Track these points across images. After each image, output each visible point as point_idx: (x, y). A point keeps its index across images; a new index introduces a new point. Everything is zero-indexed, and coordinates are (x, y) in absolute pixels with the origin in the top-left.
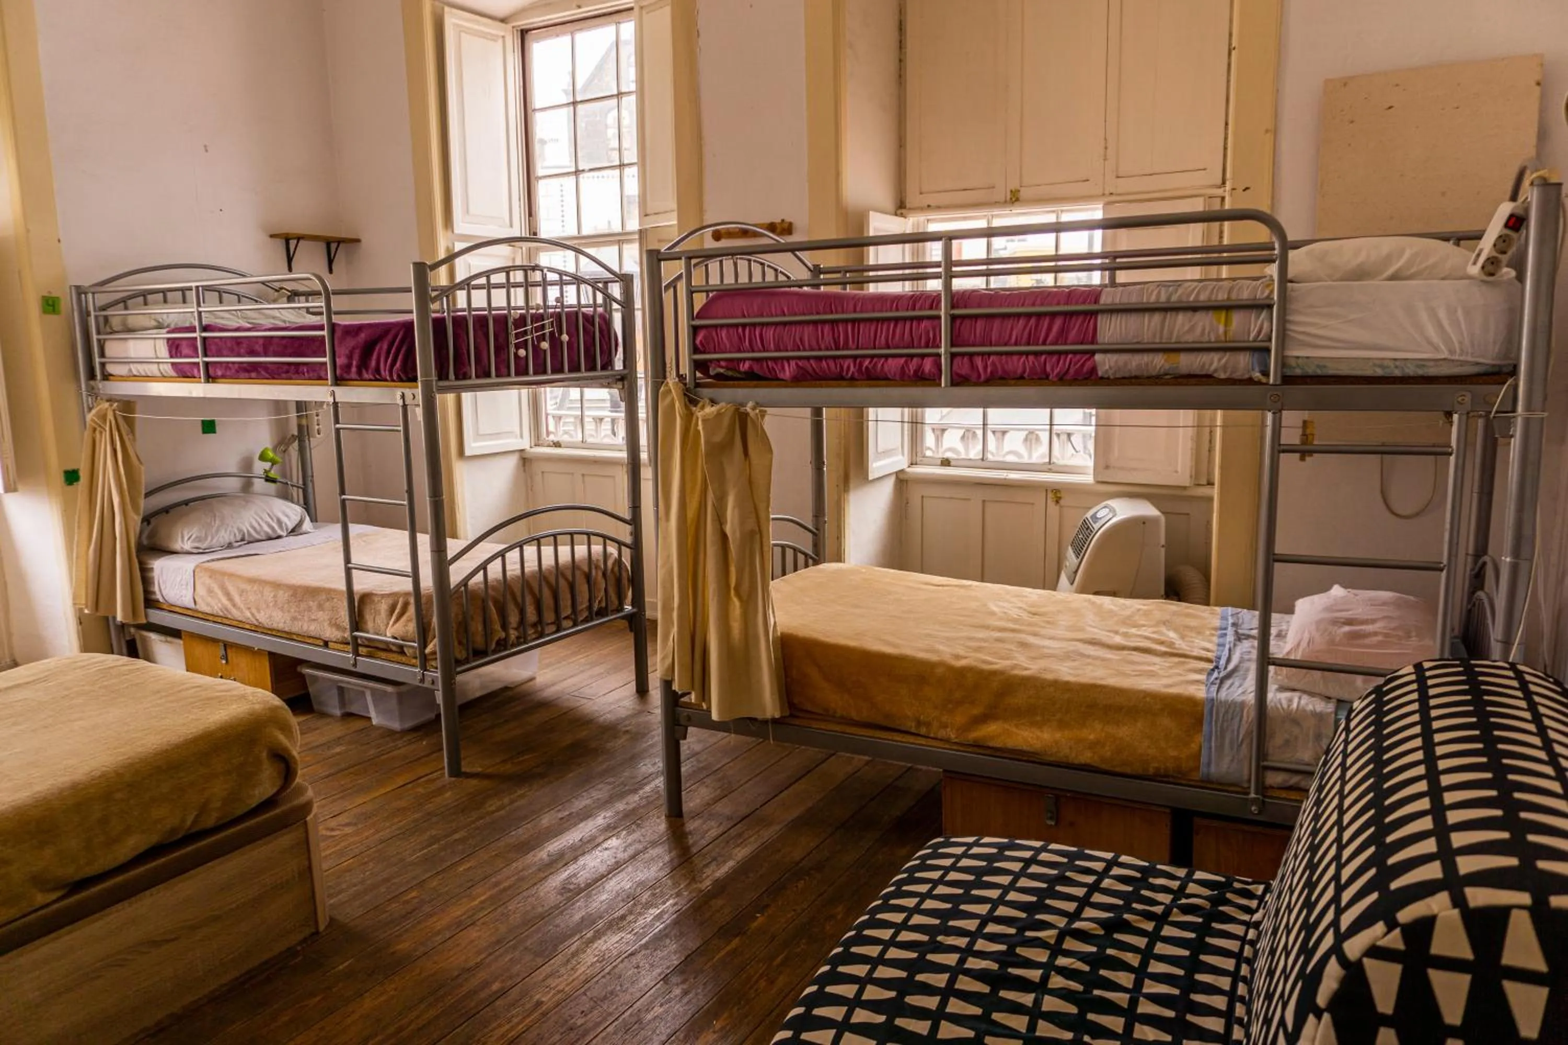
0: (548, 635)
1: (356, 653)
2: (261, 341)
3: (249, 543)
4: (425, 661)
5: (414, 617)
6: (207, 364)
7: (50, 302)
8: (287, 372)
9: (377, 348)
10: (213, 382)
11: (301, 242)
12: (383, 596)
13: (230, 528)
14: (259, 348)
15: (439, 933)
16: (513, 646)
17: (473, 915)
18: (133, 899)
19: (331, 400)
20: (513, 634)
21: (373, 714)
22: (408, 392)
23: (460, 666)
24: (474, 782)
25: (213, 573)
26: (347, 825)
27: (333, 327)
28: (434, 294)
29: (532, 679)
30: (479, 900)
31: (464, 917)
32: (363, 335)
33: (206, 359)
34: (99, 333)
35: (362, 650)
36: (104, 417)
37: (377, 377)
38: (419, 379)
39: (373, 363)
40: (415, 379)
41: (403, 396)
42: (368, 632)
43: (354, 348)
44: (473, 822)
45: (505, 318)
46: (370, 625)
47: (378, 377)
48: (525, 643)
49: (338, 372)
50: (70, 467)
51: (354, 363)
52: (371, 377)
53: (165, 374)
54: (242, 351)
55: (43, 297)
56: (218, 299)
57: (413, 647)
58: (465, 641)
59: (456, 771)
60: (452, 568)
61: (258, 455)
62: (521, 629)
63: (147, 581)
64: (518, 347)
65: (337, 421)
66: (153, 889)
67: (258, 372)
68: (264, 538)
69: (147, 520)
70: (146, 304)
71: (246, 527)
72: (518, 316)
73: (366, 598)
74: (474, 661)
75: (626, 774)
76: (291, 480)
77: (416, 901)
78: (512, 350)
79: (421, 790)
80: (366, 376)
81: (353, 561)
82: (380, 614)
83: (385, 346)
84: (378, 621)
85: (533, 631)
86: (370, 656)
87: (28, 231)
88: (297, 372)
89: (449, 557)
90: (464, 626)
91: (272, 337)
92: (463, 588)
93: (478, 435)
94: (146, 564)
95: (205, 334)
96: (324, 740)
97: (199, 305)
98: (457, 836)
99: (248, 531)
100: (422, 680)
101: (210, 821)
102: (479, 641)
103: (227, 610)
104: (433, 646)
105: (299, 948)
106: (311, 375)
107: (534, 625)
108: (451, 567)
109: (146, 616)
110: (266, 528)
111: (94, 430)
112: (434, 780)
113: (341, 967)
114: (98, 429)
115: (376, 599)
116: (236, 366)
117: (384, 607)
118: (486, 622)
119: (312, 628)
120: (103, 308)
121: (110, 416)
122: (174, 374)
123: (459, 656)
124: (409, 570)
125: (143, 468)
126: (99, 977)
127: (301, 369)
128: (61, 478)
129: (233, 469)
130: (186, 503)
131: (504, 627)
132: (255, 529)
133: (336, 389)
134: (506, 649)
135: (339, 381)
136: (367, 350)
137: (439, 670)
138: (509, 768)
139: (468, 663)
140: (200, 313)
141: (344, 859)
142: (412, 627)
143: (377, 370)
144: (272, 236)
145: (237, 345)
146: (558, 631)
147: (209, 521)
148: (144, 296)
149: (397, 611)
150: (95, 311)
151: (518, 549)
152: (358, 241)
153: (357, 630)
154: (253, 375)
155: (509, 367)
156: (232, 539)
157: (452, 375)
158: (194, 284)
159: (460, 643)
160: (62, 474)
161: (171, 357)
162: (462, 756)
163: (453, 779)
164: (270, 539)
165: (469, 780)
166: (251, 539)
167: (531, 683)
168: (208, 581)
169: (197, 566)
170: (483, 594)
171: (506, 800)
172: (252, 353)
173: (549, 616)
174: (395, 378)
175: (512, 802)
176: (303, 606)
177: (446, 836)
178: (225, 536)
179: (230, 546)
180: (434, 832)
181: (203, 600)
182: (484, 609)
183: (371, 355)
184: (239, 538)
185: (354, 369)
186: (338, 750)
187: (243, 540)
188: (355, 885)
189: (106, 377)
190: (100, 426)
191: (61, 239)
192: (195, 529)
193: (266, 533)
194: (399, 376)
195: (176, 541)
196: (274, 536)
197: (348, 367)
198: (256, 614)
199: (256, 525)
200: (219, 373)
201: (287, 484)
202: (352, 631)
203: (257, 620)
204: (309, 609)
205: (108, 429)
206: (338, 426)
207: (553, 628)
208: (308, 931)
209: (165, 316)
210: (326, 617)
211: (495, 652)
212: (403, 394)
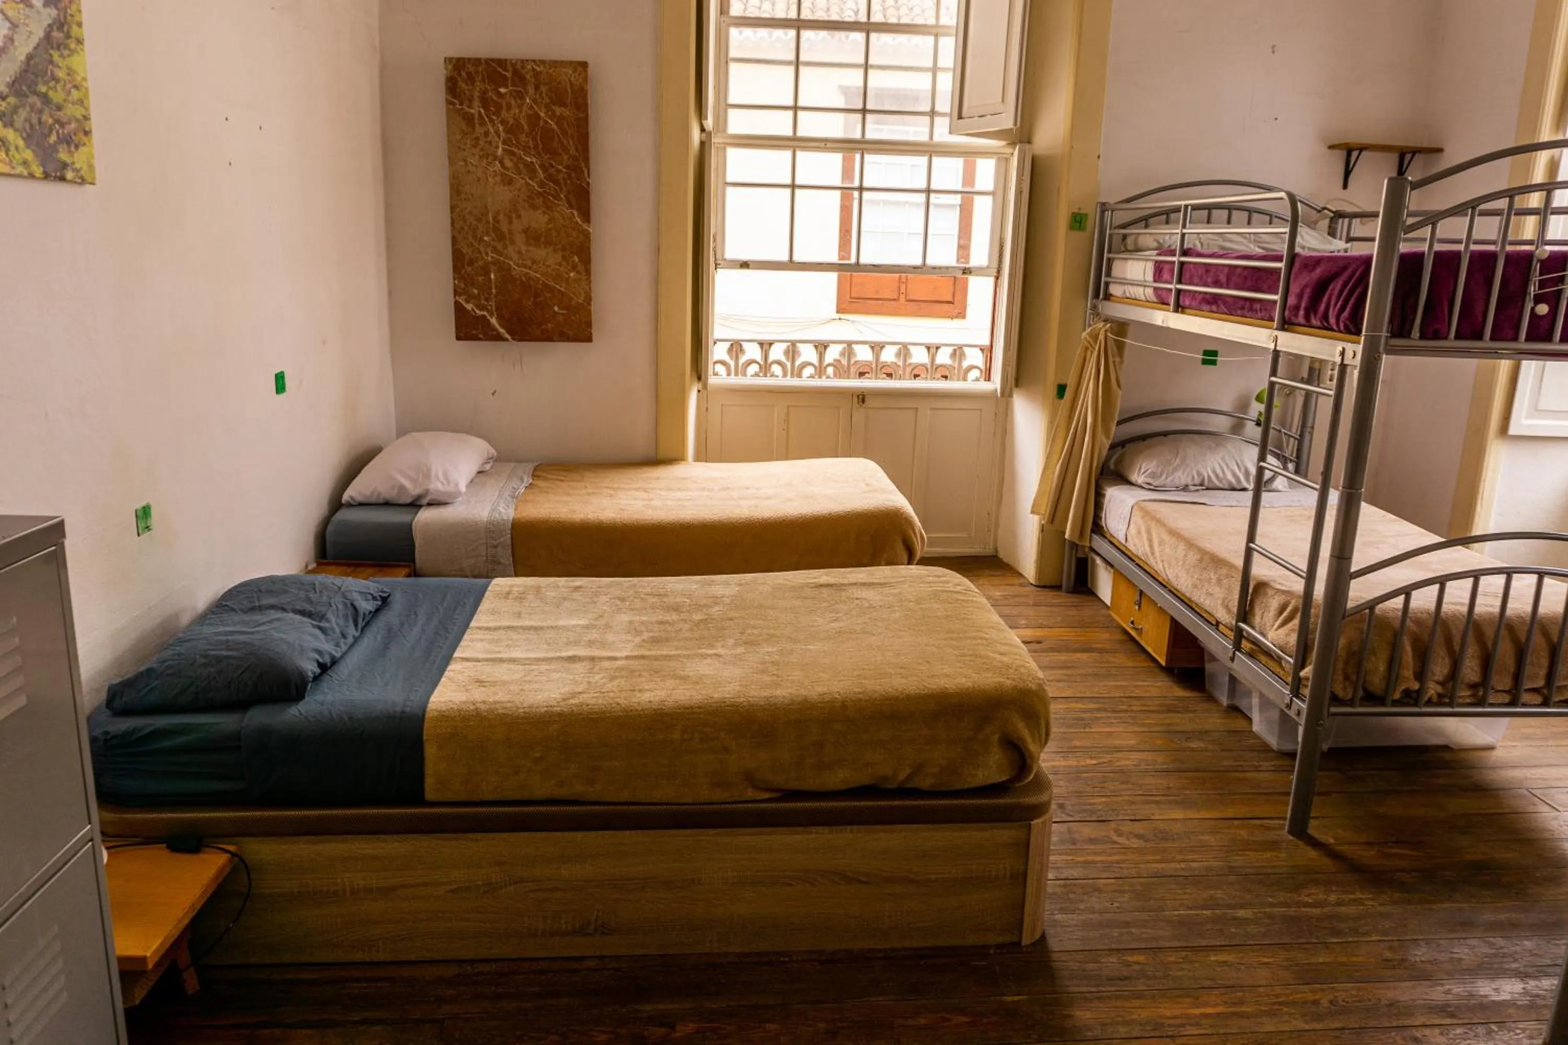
0: (1491, 705)
1: (1237, 647)
2: (1226, 270)
3: (1207, 489)
4: (1296, 687)
5: (1297, 627)
6: (1179, 292)
7: (1078, 219)
8: (1243, 308)
9: (1331, 287)
10: (1183, 312)
11: (1364, 153)
12: (1278, 591)
13: (1188, 470)
14: (1223, 279)
15: (1128, 1023)
16: (1429, 703)
17: (1183, 1026)
18: (834, 828)
19: (1272, 346)
20: (1433, 689)
21: (1256, 716)
22: (1350, 348)
23: (1335, 706)
24: (1313, 853)
25: (1146, 514)
26: (1138, 837)
27: (1293, 257)
28: (1410, 221)
29: (1491, 748)
30: (1202, 1010)
31: (1167, 1022)
32: (1318, 271)
33: (1179, 286)
34: (1110, 251)
35: (1245, 644)
36: (1095, 337)
37: (1326, 326)
38: (1364, 333)
39: (1323, 307)
40: (1358, 332)
41: (1343, 353)
42: (1253, 628)
43: (1306, 286)
44: (1272, 905)
45: (1528, 257)
46: (1257, 620)
47: (1326, 324)
48: (1450, 705)
49: (1287, 313)
50: (1063, 382)
51: (1303, 305)
52: (1319, 324)
53: (1148, 299)
54: (1209, 280)
55: (1073, 213)
56: (1246, 220)
57: (1289, 662)
58: (1354, 678)
59: (1299, 828)
60: (1354, 584)
61: (1255, 396)
62: (1451, 684)
63: (1099, 506)
64: (1538, 300)
65: (1274, 373)
66: (855, 827)
67: (1218, 306)
68: (1226, 487)
69: (1113, 447)
70: (1167, 222)
71: (1207, 472)
72: (1546, 256)
73: (1262, 586)
74: (1361, 706)
75: (1528, 944)
76: (1290, 431)
77: (1137, 967)
78: (1529, 305)
79: (1244, 833)
80: (1314, 322)
81: (1258, 540)
82: (1269, 611)
83: (1339, 286)
84: (1266, 619)
85: (1468, 693)
86: (1251, 655)
87: (1072, 147)
88: (1251, 310)
89: (1353, 569)
90: (1357, 657)
91: (1236, 267)
92: (1367, 611)
93: (1536, 410)
94: (1102, 489)
95: (1183, 259)
96: (1189, 727)
97: (1184, 226)
98: (1241, 913)
99: (1209, 477)
100: (1289, 706)
101: (926, 783)
102: (1376, 682)
103: (1147, 556)
104: (1307, 672)
105: (992, 951)
106: (1263, 314)
107: (1473, 686)
108: (1353, 581)
109: (1090, 541)
110: (1230, 477)
111: (1087, 348)
112: (1269, 828)
113: (1009, 999)
114: (1090, 348)
115: (1270, 592)
116: (1201, 296)
117: (1274, 603)
118: (1393, 662)
119: (1207, 602)
120: (1124, 226)
121: (1101, 337)
122: (1155, 299)
123: (1340, 694)
124: (1305, 568)
125: (1120, 393)
126: (790, 885)
127: (1254, 306)
128: (1052, 391)
129: (1226, 407)
130: (1165, 434)
131: (1420, 676)
132: (1217, 476)
133: (1280, 334)
134: (1416, 705)
135: (1286, 325)
136: (1320, 288)
137: (1306, 703)
138: (1368, 856)
139: (1352, 705)
140: (1183, 235)
141: (1104, 875)
142: (1293, 639)
143: (1325, 317)
144: (1331, 147)
145: (1210, 275)
146: (1512, 703)
147: (1169, 458)
148: (1167, 214)
149: (1285, 614)
150: (1110, 228)
151: (1471, 580)
152: (1440, 150)
153: (1245, 621)
154: (1214, 308)
155: (1517, 328)
156: (1189, 482)
157: (1416, 333)
158: (1183, 203)
159: (1346, 678)
160: (1056, 387)
161: (1155, 281)
162: (1312, 815)
163: (1291, 837)
164: (1234, 489)
165: (1309, 848)
166: (1211, 486)
167: (1485, 754)
168: (1140, 522)
169: (1137, 503)
170: (1397, 624)
171: (1333, 898)
172: (1217, 284)
173: (1502, 681)
174: (1342, 328)
175: (1339, 904)
176: (1205, 575)
177: (1229, 906)
178: (1182, 477)
179: (1185, 488)
180: (1219, 894)
181: (1133, 540)
182: (1395, 647)
183: (1323, 296)
184: (1197, 481)
185: (1302, 312)
186: (1194, 745)
187: (1201, 485)
188: (1093, 913)
189: (1108, 297)
190: (1091, 345)
191: (1101, 155)
192: (1154, 463)
193: (1230, 483)
194: (1346, 326)
195: (1134, 473)
196: (1238, 487)
197: (1297, 308)
198: (1167, 569)
199: (1219, 471)
200: (1187, 303)
201: (1280, 431)
202: (1237, 621)
203: (1167, 575)
204: (1209, 580)
205: (1097, 349)
206: (1273, 379)
207: (1506, 698)
208: (1007, 939)
209: (1167, 237)
210: (1222, 596)
211: (1396, 703)
212: (1344, 349)
